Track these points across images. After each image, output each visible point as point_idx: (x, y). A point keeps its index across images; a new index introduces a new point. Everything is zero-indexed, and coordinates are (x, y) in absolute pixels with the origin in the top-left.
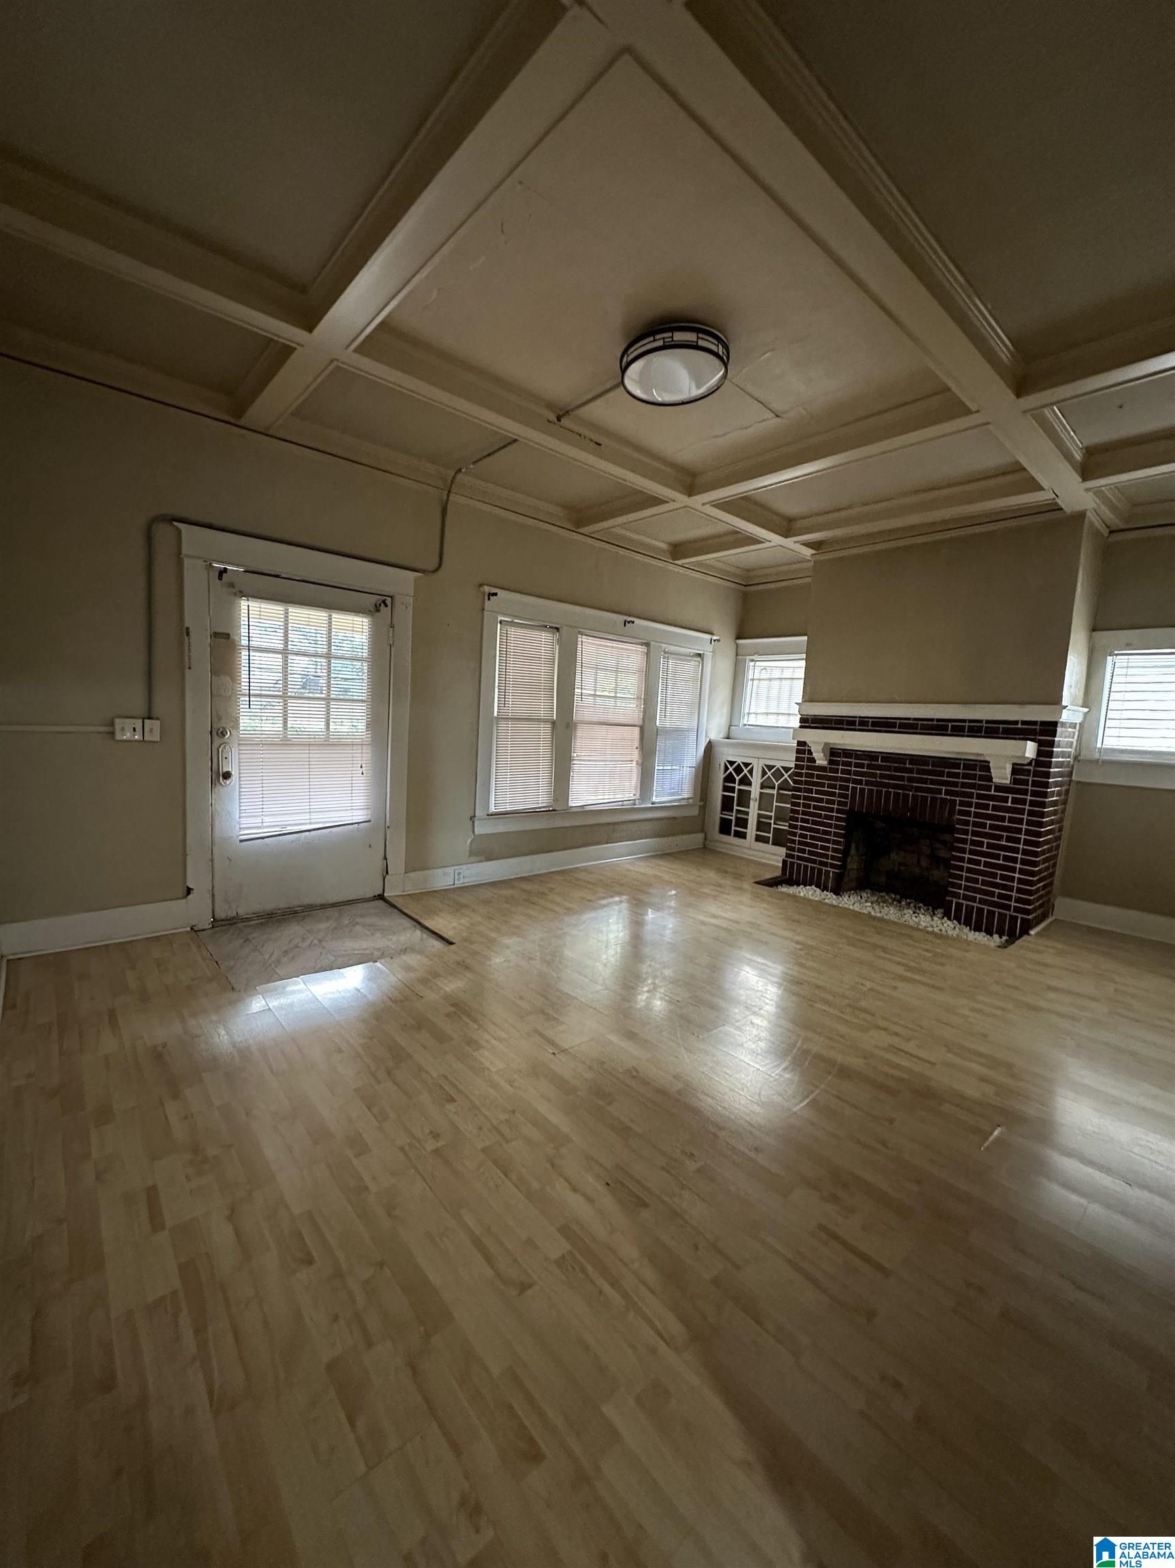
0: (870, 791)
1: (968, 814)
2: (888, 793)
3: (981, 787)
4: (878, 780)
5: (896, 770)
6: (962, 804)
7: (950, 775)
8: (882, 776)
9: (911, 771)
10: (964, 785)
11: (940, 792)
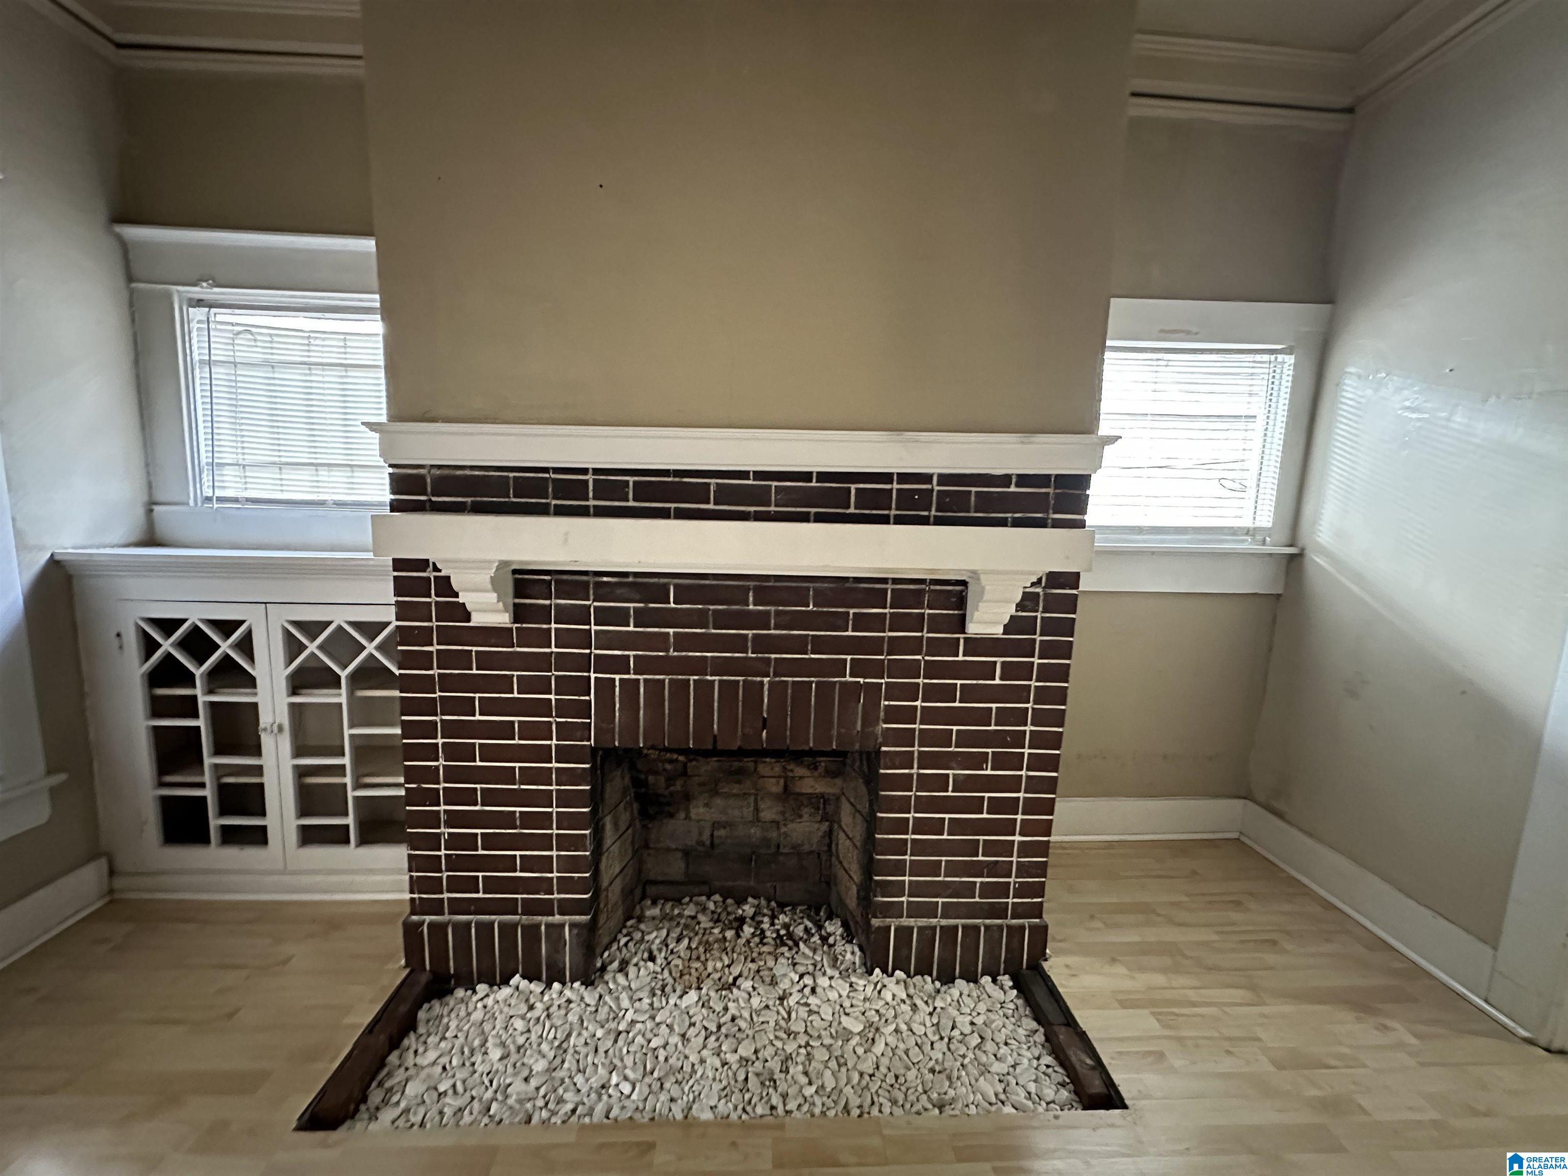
0: (655, 688)
1: (908, 715)
2: (704, 688)
3: (935, 647)
4: (672, 653)
5: (722, 620)
6: (894, 692)
7: (861, 622)
8: (682, 642)
9: (761, 621)
10: (896, 646)
11: (838, 668)
